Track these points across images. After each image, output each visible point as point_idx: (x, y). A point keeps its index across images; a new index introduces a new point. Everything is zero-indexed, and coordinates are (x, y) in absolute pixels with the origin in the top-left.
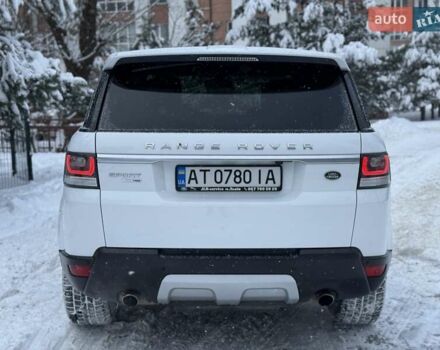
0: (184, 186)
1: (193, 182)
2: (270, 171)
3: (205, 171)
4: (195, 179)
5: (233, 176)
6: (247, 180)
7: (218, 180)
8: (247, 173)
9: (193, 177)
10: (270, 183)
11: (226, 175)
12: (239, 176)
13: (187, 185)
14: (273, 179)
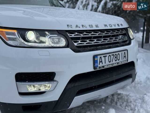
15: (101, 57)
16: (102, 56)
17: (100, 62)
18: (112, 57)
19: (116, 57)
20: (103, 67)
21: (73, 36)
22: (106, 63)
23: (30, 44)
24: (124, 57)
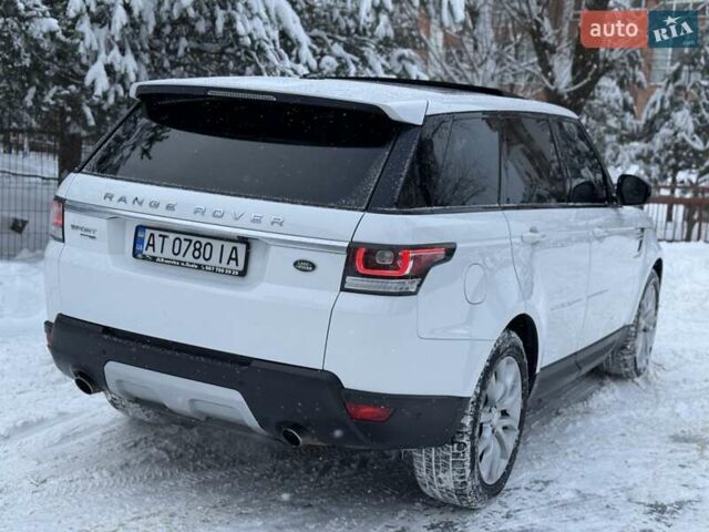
0: (141, 252)
1: (150, 248)
2: (235, 248)
3: (164, 237)
4: (153, 245)
5: (192, 248)
6: (207, 256)
7: (176, 251)
8: (208, 247)
9: (151, 242)
10: (233, 263)
11: (185, 244)
12: (199, 250)
13: (145, 252)
14: (236, 259)
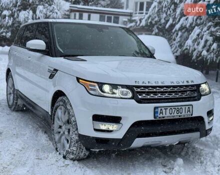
15: (161, 109)
16: (163, 108)
17: (160, 113)
18: (174, 110)
19: (177, 111)
20: (164, 117)
21: (139, 90)
22: (167, 115)
23: (105, 94)
24: (188, 111)
